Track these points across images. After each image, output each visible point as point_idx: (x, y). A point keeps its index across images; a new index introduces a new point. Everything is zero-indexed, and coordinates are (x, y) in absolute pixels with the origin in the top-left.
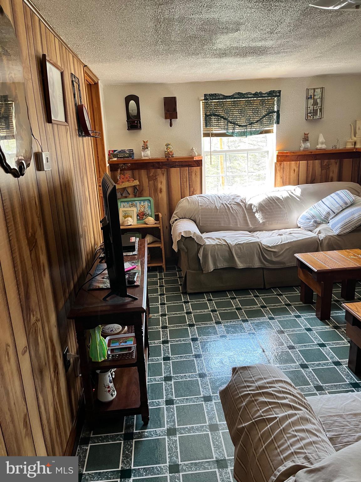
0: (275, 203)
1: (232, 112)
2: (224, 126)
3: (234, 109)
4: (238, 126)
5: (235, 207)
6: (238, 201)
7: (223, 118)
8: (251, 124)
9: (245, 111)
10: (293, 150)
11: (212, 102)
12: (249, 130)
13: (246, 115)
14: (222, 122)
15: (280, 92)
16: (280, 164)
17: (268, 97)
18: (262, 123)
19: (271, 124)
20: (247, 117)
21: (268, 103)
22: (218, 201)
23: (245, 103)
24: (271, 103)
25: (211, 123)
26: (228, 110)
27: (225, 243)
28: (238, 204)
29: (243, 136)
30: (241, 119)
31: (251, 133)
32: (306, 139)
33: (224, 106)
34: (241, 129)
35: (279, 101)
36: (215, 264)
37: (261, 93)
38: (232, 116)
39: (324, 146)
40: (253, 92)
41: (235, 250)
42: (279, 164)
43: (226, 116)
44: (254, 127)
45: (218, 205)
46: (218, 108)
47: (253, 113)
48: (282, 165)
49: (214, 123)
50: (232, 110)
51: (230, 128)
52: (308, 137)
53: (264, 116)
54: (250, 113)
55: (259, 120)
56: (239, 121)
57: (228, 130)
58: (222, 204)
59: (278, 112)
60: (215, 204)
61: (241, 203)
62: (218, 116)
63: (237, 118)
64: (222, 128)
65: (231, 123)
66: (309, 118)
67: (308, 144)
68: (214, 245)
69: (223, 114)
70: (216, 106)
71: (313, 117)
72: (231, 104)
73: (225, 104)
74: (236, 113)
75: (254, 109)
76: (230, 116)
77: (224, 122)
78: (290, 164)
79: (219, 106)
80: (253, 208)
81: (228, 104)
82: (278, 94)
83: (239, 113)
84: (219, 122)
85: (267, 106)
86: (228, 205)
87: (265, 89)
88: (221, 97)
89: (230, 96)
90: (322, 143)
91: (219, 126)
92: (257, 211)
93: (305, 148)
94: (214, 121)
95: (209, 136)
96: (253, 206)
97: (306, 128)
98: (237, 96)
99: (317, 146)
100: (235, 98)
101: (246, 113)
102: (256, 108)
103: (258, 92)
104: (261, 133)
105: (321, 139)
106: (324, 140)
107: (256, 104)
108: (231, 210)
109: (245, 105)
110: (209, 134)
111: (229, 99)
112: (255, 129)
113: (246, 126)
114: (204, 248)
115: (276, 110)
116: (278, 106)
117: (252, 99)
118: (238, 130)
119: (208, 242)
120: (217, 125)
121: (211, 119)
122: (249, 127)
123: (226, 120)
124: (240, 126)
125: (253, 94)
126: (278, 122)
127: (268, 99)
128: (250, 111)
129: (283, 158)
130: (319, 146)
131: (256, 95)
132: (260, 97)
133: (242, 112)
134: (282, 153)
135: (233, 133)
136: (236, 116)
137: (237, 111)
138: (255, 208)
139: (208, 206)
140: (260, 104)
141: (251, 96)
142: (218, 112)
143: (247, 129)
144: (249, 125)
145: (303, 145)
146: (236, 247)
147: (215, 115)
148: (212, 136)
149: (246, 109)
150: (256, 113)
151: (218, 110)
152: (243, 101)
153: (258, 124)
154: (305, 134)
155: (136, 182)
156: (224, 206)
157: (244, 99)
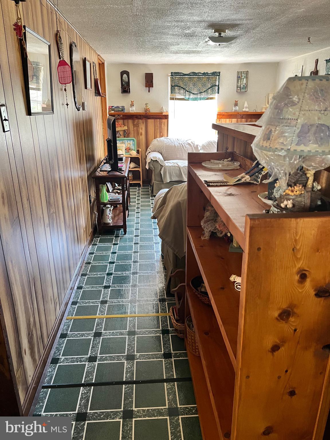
0: (213, 144)
1: (189, 84)
2: (183, 94)
3: (190, 83)
4: (192, 94)
5: (187, 146)
6: (190, 142)
7: (183, 88)
8: (201, 93)
9: (197, 84)
10: (228, 111)
11: (176, 77)
12: (199, 97)
13: (198, 87)
14: (182, 91)
15: (219, 73)
16: (220, 120)
17: (212, 76)
18: (208, 93)
19: (213, 93)
20: (198, 88)
21: (212, 80)
22: (177, 142)
23: (197, 79)
24: (214, 80)
25: (175, 91)
26: (186, 83)
27: (177, 165)
28: (189, 144)
29: (195, 100)
30: (194, 89)
31: (200, 99)
32: (236, 104)
33: (183, 80)
34: (194, 96)
35: (219, 78)
36: (170, 178)
37: (207, 73)
38: (189, 87)
39: (247, 110)
40: (203, 72)
41: (183, 169)
42: (218, 120)
43: (184, 87)
44: (203, 95)
45: (177, 144)
46: (180, 82)
47: (202, 85)
48: (221, 121)
49: (177, 91)
50: (189, 83)
51: (187, 95)
52: (237, 103)
53: (209, 88)
54: (200, 86)
55: (206, 91)
56: (193, 91)
57: (185, 96)
58: (179, 143)
59: (218, 85)
60: (174, 143)
61: (191, 144)
62: (180, 87)
63: (192, 88)
64: (181, 95)
65: (188, 91)
66: (238, 91)
67: (237, 108)
68: (170, 166)
69: (183, 86)
70: (178, 80)
71: (241, 90)
72: (188, 79)
73: (184, 79)
74: (191, 86)
75: (202, 83)
76: (187, 87)
77: (183, 91)
78: (226, 120)
79: (180, 80)
80: (199, 147)
81: (186, 79)
82: (218, 74)
83: (193, 86)
84: (180, 91)
85: (211, 81)
86: (183, 144)
87: (210, 71)
88: (182, 74)
89: (187, 74)
90: (246, 108)
91: (180, 94)
92: (201, 149)
93: (235, 110)
94: (177, 90)
95: (174, 100)
96: (198, 146)
97: (237, 97)
98: (192, 74)
99: (243, 110)
100: (191, 75)
101: (197, 86)
102: (204, 83)
103: (206, 72)
104: (207, 99)
105: (246, 105)
106: (247, 106)
107: (204, 80)
108: (184, 147)
109: (197, 80)
110: (174, 98)
111: (187, 76)
112: (203, 97)
113: (197, 94)
114: (164, 168)
115: (217, 84)
116: (218, 82)
117: (202, 76)
118: (192, 96)
119: (167, 165)
120: (179, 92)
121: (175, 88)
122: (199, 95)
123: (185, 90)
124: (193, 94)
125: (202, 74)
126: (218, 93)
127: (212, 77)
128: (200, 84)
129: (221, 116)
130: (244, 110)
131: (204, 74)
132: (207, 76)
133: (194, 85)
134: (220, 113)
135: (189, 98)
136: (191, 87)
137: (191, 84)
138: (200, 147)
139: (170, 144)
140: (206, 80)
141: (201, 75)
142: (180, 84)
143: (197, 96)
144: (199, 93)
145: (234, 108)
146: (184, 168)
147: (178, 86)
148: (175, 100)
149: (198, 83)
150: (204, 85)
151: (180, 83)
152: (196, 77)
153: (205, 93)
154: (236, 101)
155: (126, 128)
156: (180, 145)
157: (196, 76)
